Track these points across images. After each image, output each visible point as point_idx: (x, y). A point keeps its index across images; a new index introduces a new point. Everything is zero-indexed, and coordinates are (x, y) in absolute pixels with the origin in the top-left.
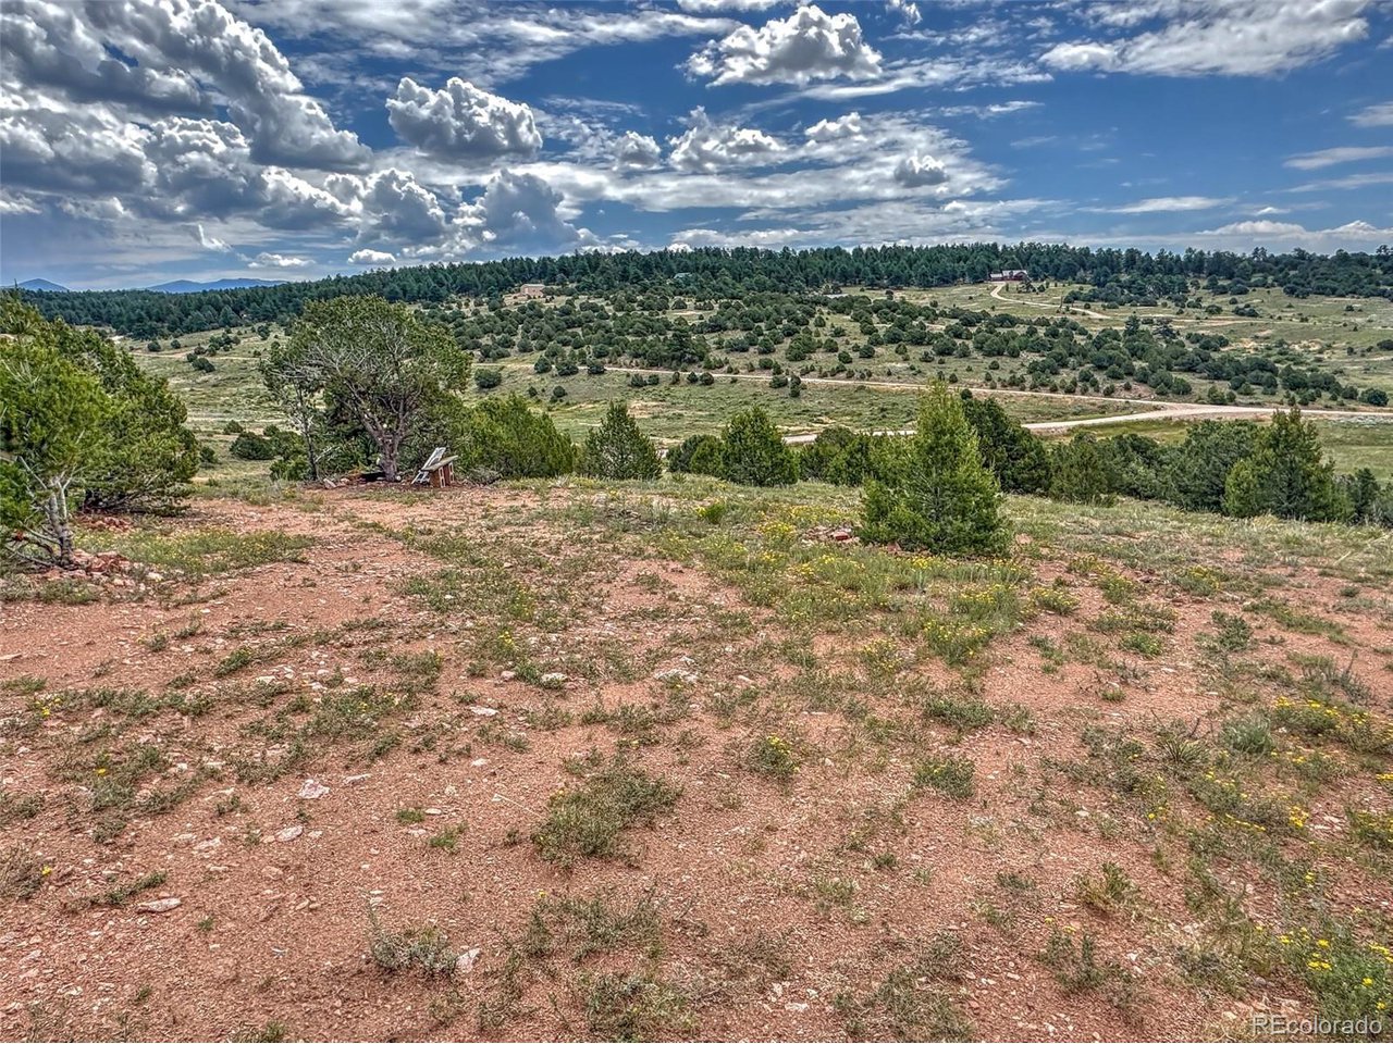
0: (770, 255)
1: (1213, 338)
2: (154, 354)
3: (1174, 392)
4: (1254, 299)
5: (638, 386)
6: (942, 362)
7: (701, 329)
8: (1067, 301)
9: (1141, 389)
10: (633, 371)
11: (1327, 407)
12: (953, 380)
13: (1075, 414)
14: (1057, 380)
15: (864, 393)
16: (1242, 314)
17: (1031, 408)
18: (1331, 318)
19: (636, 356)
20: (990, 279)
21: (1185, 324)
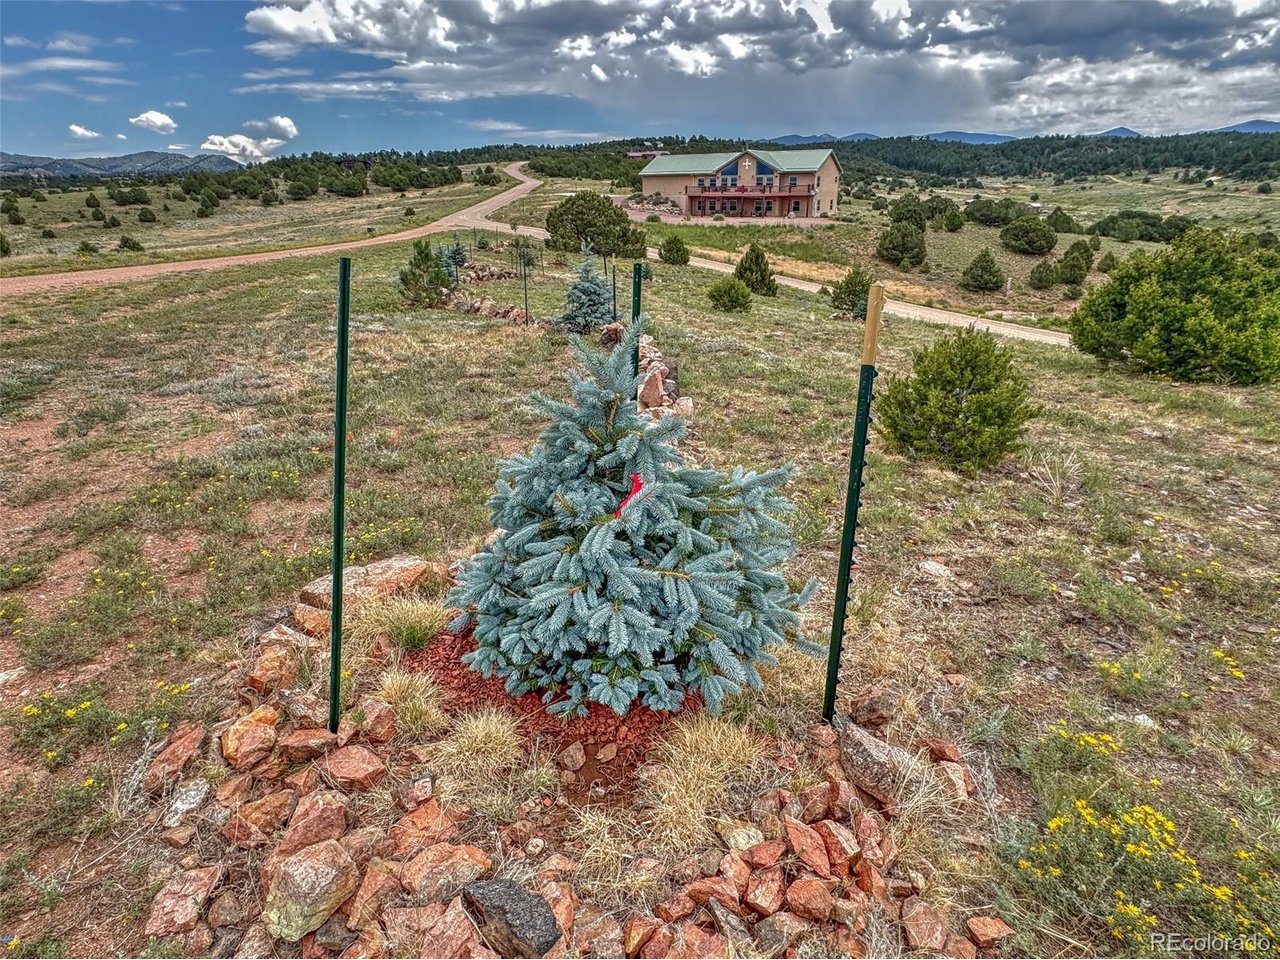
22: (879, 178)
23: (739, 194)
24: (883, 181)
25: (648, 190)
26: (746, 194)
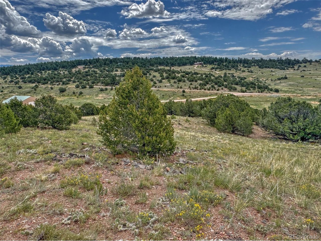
0: (142, 59)
1: (243, 77)
3: (233, 90)
4: (252, 69)
5: (102, 91)
6: (178, 83)
7: (120, 76)
8: (211, 69)
9: (226, 89)
10: (101, 87)
11: (267, 93)
12: (181, 88)
13: (210, 95)
14: (206, 87)
15: (159, 91)
16: (249, 72)
17: (199, 94)
18: (268, 73)
19: (103, 83)
20: (194, 64)
21: (237, 74)
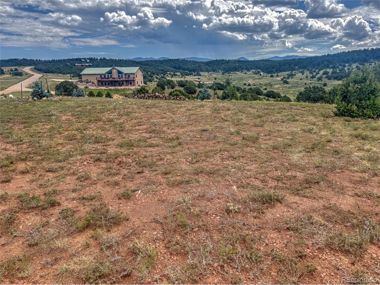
2: (272, 78)
22: (168, 73)
23: (113, 80)
24: (169, 74)
25: (84, 78)
26: (115, 80)
